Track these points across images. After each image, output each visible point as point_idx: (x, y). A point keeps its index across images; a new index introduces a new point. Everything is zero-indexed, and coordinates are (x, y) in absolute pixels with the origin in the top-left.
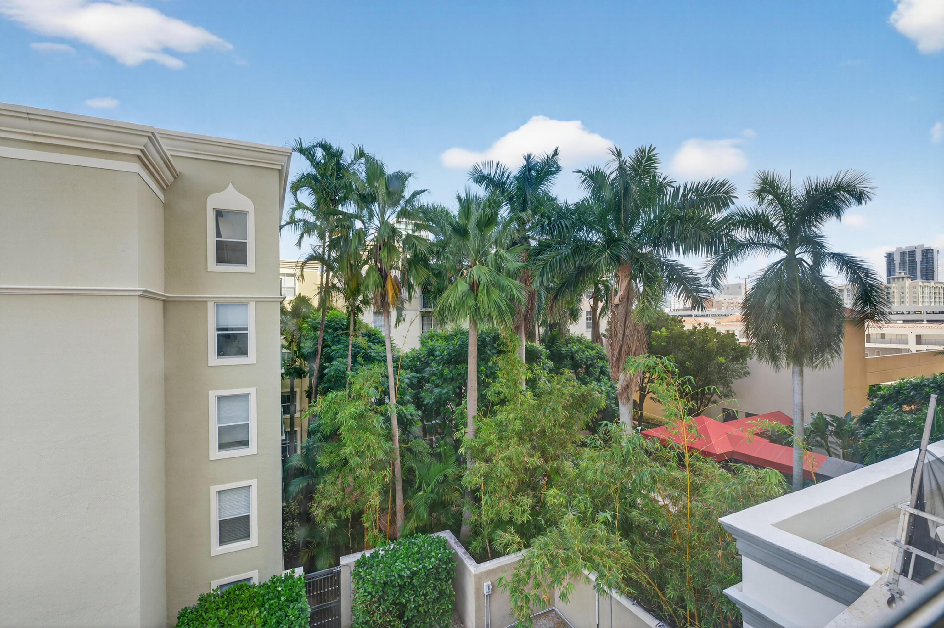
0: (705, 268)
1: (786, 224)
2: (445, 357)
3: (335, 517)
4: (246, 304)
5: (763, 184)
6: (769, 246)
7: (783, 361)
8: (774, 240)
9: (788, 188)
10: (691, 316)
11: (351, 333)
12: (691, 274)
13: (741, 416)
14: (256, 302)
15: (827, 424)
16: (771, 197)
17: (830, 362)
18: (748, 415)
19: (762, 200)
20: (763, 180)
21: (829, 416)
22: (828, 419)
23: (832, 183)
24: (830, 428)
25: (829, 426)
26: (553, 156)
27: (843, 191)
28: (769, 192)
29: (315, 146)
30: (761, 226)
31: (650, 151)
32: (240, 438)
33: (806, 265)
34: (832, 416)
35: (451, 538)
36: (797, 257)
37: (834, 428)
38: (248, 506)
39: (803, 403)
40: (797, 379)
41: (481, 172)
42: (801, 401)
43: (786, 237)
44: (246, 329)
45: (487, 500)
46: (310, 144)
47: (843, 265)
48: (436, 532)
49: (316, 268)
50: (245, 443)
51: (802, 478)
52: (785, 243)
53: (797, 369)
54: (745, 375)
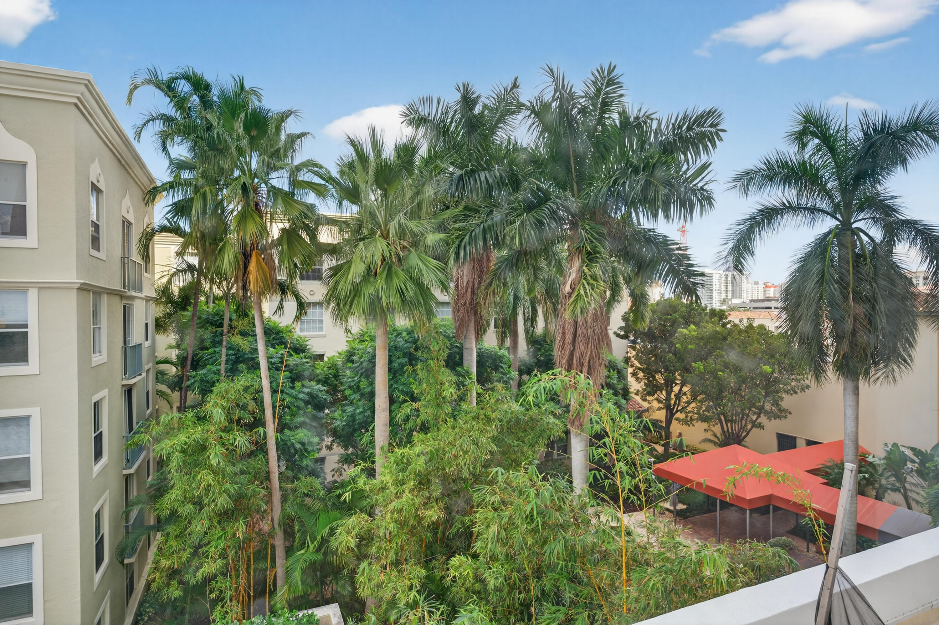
0: (725, 244)
1: (839, 179)
2: (365, 364)
3: (181, 582)
4: (26, 292)
5: (805, 122)
6: (813, 210)
7: (830, 372)
8: (824, 204)
9: (843, 126)
10: (770, 308)
11: (225, 331)
12: (679, 249)
13: (801, 443)
14: (40, 288)
15: (905, 459)
16: (817, 141)
17: (897, 375)
18: (810, 443)
19: (803, 146)
20: (804, 117)
21: (908, 448)
22: (908, 453)
23: (906, 119)
24: (909, 465)
25: (908, 463)
26: (512, 89)
27: (922, 132)
28: (814, 135)
29: (177, 78)
30: (806, 183)
31: (610, 71)
32: (18, 476)
33: (865, 238)
34: (913, 449)
35: (335, 615)
36: (854, 226)
37: (916, 465)
38: (30, 570)
39: (857, 433)
40: (850, 398)
41: (417, 112)
42: (854, 429)
43: (838, 198)
44: (26, 326)
45: (364, 569)
46: (170, 75)
47: (917, 235)
48: (310, 608)
49: (173, 243)
50: (25, 484)
51: (855, 538)
52: (836, 207)
53: (850, 385)
54: (803, 390)
